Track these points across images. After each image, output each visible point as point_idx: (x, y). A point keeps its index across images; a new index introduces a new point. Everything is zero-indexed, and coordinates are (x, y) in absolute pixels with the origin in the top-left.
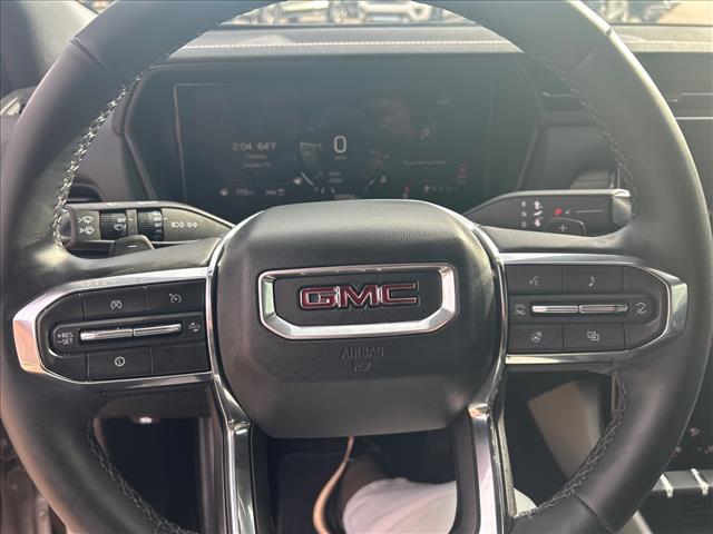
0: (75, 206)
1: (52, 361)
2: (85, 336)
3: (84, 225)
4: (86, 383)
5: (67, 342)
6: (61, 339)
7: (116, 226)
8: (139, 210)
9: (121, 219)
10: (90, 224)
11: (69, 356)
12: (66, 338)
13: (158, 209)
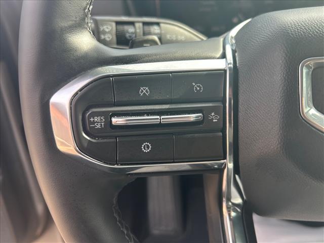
0: (98, 18)
1: (86, 145)
2: (116, 121)
3: (104, 33)
4: (116, 166)
5: (99, 126)
6: (94, 122)
7: (127, 35)
8: (145, 24)
9: (131, 29)
10: (109, 32)
11: (101, 141)
12: (98, 122)
13: (158, 24)
